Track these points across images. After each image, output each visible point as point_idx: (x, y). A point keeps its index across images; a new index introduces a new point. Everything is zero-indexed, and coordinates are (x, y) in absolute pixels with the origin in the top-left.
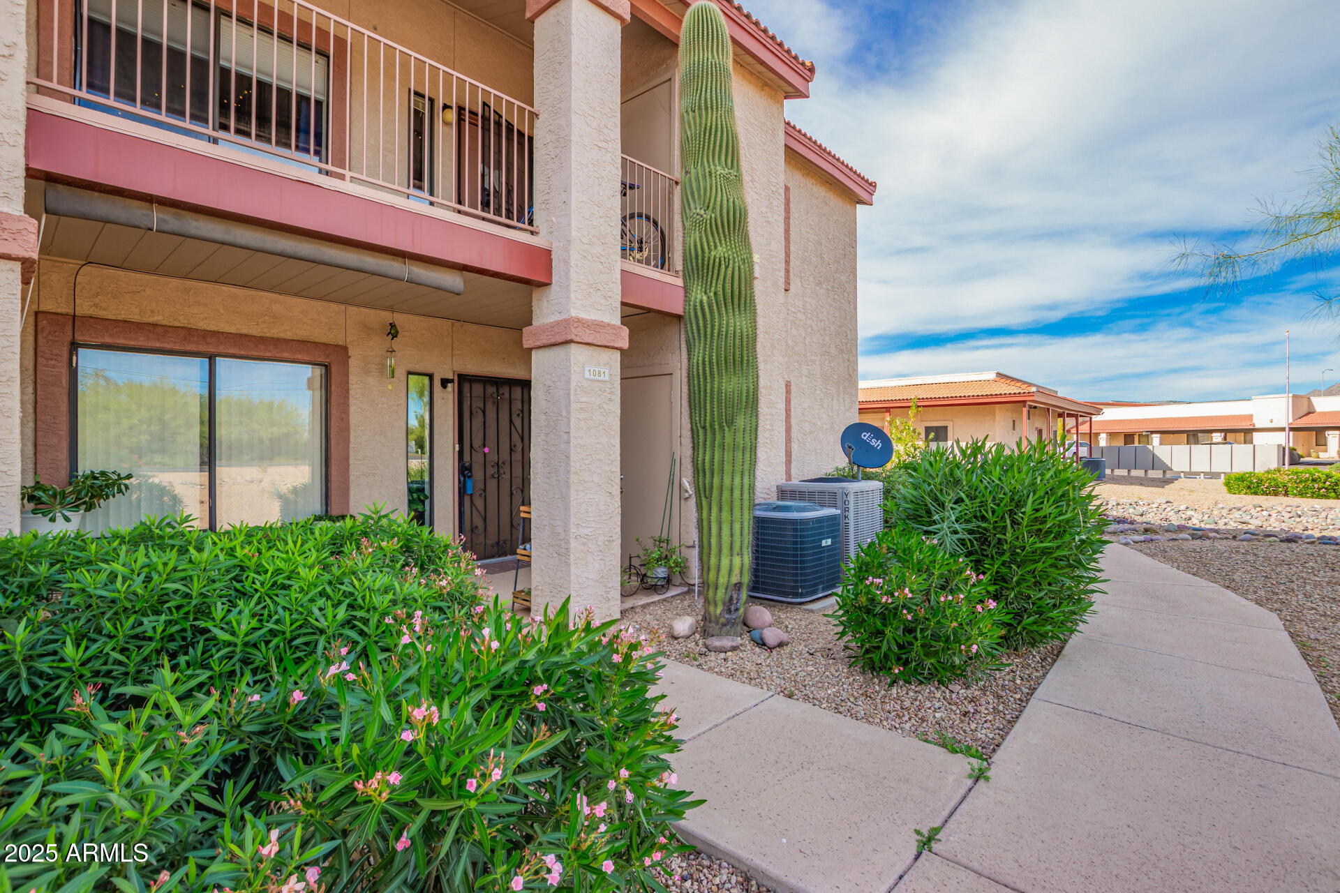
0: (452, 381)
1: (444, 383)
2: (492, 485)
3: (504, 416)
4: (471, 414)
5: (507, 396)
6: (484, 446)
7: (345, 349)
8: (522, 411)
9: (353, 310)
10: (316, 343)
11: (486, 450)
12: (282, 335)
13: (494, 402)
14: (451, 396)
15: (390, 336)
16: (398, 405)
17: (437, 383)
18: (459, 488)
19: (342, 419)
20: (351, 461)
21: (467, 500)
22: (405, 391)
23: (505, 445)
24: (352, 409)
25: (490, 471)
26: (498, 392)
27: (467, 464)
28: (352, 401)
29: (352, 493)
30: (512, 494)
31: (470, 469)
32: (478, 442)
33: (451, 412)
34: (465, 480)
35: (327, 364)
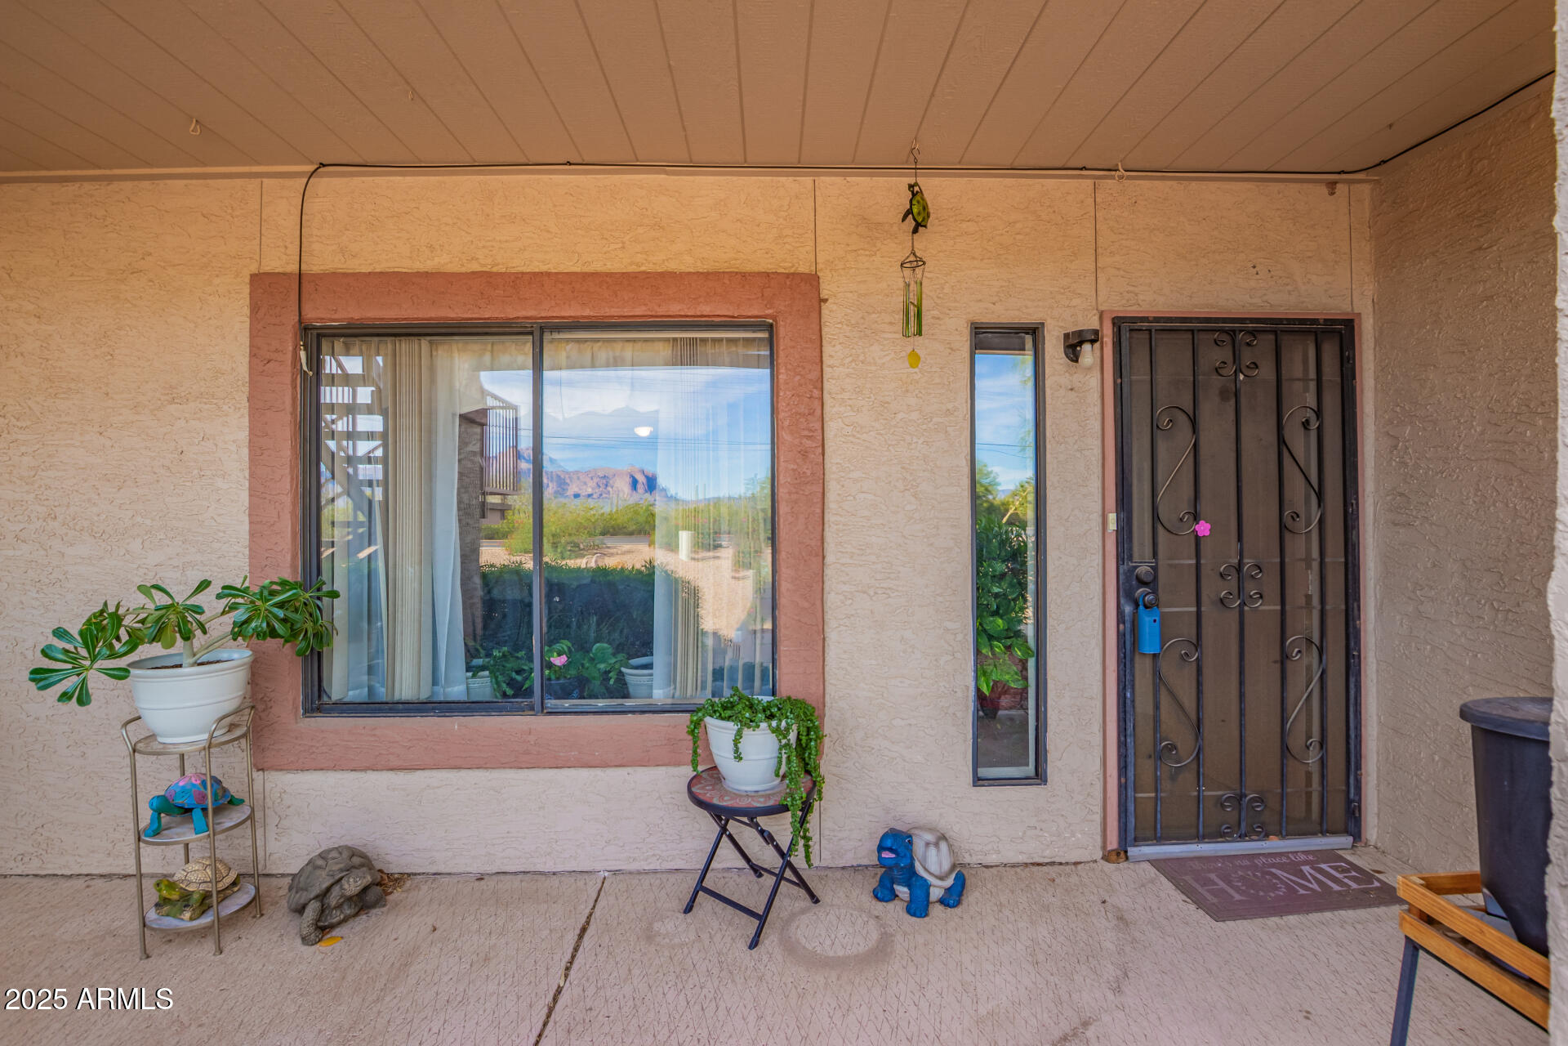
0: (1094, 338)
1: (1073, 345)
2: (1219, 628)
3: (1258, 432)
4: (1154, 427)
5: (1266, 372)
6: (1196, 517)
7: (813, 280)
8: (1319, 413)
9: (831, 184)
10: (745, 277)
11: (1203, 528)
12: (673, 266)
13: (1223, 394)
14: (1094, 381)
15: (910, 221)
16: (948, 413)
17: (1053, 348)
18: (1121, 636)
19: (804, 454)
20: (830, 558)
21: (1143, 671)
22: (967, 374)
23: (1261, 513)
24: (832, 428)
25: (1213, 588)
26: (1236, 358)
27: (1143, 570)
28: (831, 408)
29: (832, 636)
30: (1284, 657)
31: (1151, 583)
32: (1174, 506)
33: (1096, 426)
34: (1135, 614)
35: (771, 321)
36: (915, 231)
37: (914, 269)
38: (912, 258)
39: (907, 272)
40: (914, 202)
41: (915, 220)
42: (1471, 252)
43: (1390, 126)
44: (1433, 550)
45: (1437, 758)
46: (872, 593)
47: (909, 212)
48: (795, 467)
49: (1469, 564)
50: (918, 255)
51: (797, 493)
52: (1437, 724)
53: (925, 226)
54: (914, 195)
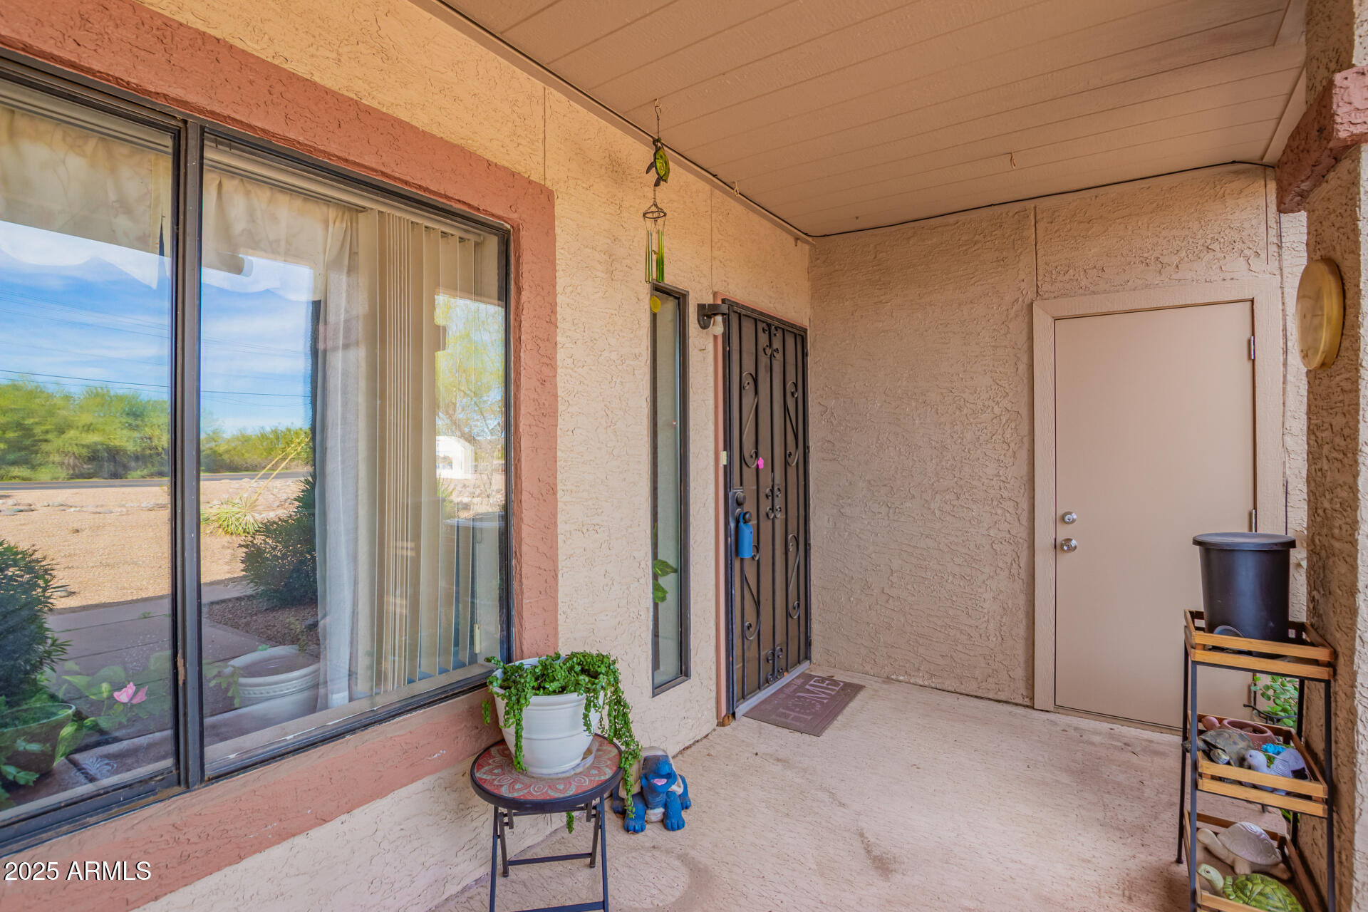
2: (765, 534)
3: (779, 394)
4: (741, 386)
5: (781, 356)
6: (757, 455)
7: (547, 193)
9: (558, 100)
10: (489, 165)
11: (760, 462)
13: (767, 369)
14: (710, 346)
17: (692, 313)
22: (647, 323)
23: (778, 453)
25: (765, 506)
26: (771, 346)
27: (740, 494)
30: (787, 550)
31: (743, 504)
32: (749, 447)
33: (711, 382)
34: (737, 529)
35: (509, 227)
36: (657, 184)
37: (656, 219)
38: (654, 209)
39: (649, 223)
40: (657, 157)
41: (658, 174)
42: (875, 303)
43: (857, 218)
44: (849, 475)
45: (852, 599)
46: (585, 531)
47: (653, 165)
48: (536, 397)
49: (872, 482)
50: (659, 206)
51: (537, 426)
52: (852, 579)
53: (666, 181)
54: (658, 150)
